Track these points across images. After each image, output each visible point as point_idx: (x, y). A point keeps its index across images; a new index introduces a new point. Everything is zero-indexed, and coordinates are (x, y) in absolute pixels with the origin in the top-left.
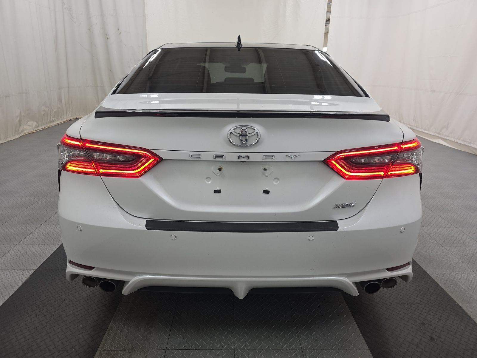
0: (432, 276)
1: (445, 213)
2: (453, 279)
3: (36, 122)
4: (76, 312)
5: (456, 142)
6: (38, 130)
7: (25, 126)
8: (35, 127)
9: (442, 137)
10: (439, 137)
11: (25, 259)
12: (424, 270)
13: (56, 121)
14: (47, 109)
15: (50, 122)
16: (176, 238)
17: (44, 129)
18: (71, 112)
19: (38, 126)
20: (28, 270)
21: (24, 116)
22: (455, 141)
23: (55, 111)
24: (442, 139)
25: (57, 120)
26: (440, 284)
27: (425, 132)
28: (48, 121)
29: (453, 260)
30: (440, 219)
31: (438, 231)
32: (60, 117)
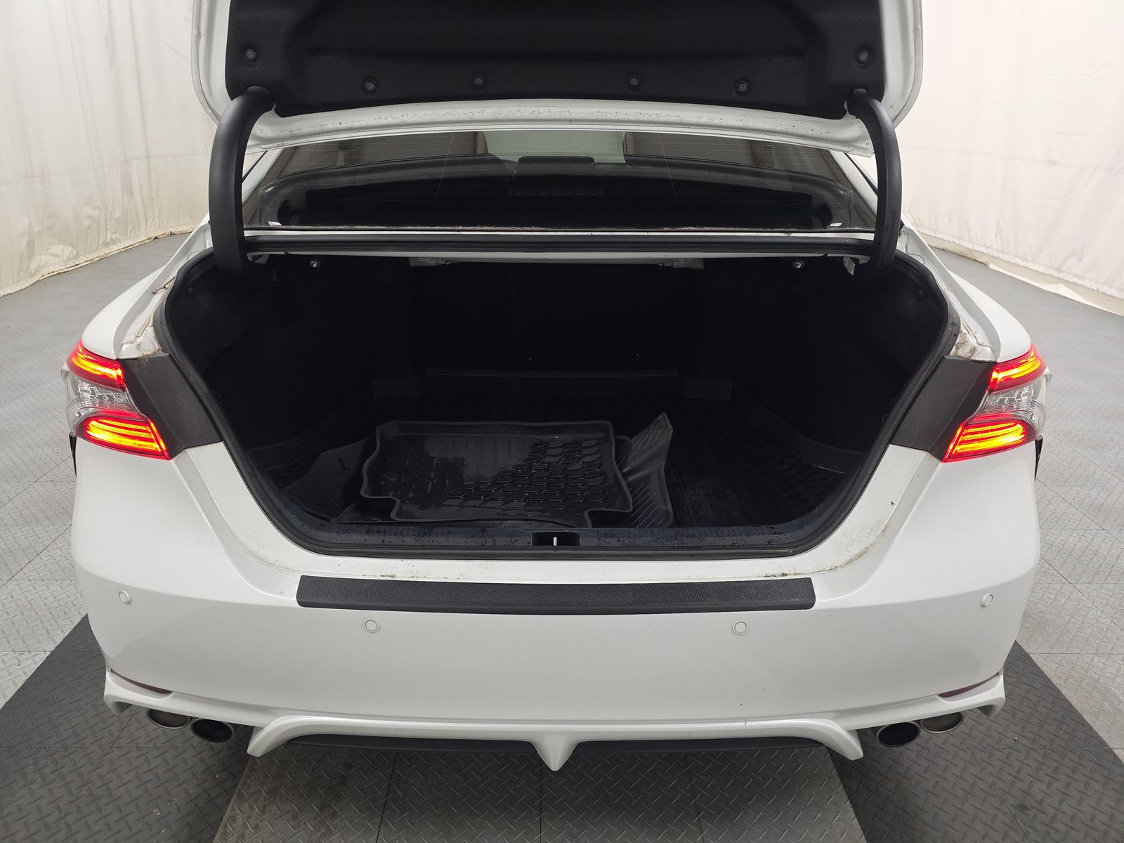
0: (1044, 669)
1: (1074, 488)
2: (1097, 677)
3: (72, 245)
4: (145, 772)
5: (1102, 292)
6: (77, 265)
7: (43, 258)
8: (69, 259)
9: (1066, 278)
10: (1058, 278)
11: (27, 621)
12: (1023, 651)
13: (119, 241)
14: (96, 213)
15: (106, 244)
16: (378, 629)
17: (92, 263)
18: (156, 219)
19: (77, 256)
20: (33, 653)
21: (40, 232)
22: (1098, 289)
23: (116, 216)
24: (1067, 283)
25: (122, 238)
26: (1064, 691)
27: (1026, 264)
28: (101, 242)
29: (1097, 621)
30: (1061, 504)
31: (1058, 541)
32: (129, 232)
